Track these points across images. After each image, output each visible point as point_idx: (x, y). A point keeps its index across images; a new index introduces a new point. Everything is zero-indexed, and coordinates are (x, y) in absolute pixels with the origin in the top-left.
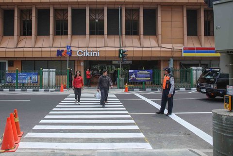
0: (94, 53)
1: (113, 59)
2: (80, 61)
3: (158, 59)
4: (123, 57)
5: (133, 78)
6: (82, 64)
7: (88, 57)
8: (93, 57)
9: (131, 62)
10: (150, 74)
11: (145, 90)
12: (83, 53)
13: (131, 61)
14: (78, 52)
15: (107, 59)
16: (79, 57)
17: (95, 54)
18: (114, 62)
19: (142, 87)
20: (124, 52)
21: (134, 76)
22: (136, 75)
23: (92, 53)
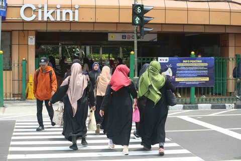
0: (64, 12)
1: (110, 30)
2: (24, 33)
3: (222, 31)
4: (143, 23)
5: (168, 76)
6: (32, 41)
7: (48, 22)
8: (61, 22)
9: (153, 38)
10: (209, 68)
11: (196, 108)
12: (36, 12)
13: (155, 36)
14: (23, 9)
15: (98, 29)
16: (24, 22)
17: (68, 14)
18: (112, 38)
19: (188, 100)
20: (144, 11)
21: (169, 72)
22: (174, 70)
23: (58, 11)
